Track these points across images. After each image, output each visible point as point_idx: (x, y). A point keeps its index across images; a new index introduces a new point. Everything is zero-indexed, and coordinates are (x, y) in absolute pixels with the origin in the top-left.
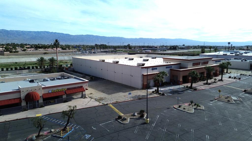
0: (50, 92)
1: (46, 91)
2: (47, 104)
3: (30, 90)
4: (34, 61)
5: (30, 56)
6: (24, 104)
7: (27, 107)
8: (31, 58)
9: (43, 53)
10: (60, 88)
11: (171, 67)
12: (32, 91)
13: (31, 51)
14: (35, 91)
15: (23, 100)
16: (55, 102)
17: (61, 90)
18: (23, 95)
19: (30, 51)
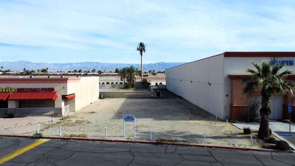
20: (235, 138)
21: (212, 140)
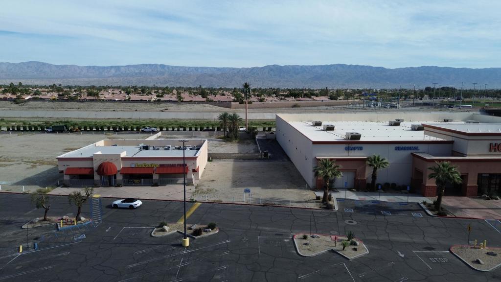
0: (133, 166)
1: (128, 164)
2: (128, 183)
3: (105, 159)
4: (267, 118)
5: (267, 109)
6: (97, 177)
7: (101, 182)
8: (265, 114)
9: (291, 105)
10: (148, 163)
11: (417, 149)
12: (108, 161)
13: (273, 101)
14: (111, 162)
15: (96, 171)
16: (140, 183)
17: (150, 166)
18: (96, 165)
19: (271, 101)
20: (310, 202)
21: (296, 204)
